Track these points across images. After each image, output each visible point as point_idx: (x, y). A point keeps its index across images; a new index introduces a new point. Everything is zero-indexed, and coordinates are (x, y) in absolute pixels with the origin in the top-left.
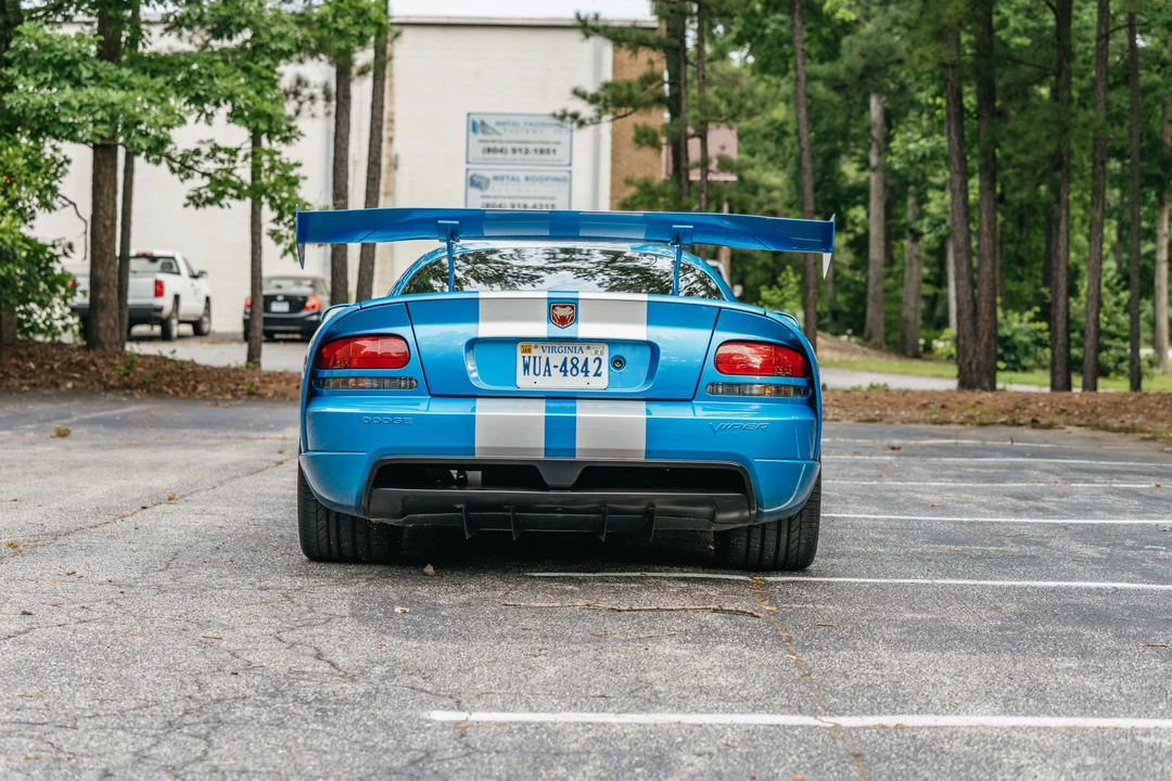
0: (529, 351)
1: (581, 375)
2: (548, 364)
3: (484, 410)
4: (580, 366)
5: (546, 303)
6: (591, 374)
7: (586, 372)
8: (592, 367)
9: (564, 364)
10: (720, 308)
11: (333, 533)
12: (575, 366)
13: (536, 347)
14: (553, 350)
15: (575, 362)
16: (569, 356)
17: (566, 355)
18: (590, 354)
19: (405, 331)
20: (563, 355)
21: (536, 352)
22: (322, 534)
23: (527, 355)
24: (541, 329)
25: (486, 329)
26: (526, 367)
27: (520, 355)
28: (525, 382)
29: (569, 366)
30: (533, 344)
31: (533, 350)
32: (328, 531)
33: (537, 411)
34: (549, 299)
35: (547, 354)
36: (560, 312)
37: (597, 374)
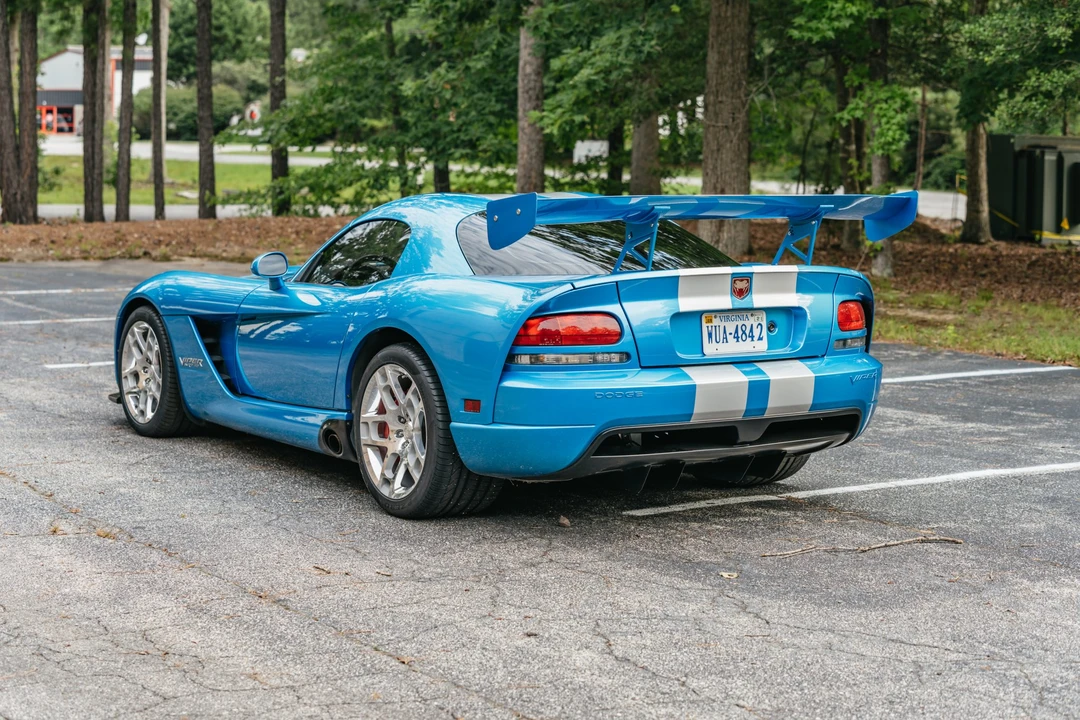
0: (711, 321)
1: (749, 339)
2: (725, 332)
4: (747, 332)
5: (730, 277)
6: (756, 338)
7: (752, 337)
8: (756, 332)
9: (737, 331)
11: (458, 493)
12: (744, 332)
13: (715, 317)
14: (727, 319)
15: (744, 328)
16: (740, 323)
17: (737, 323)
18: (752, 321)
19: (614, 308)
20: (735, 323)
21: (716, 322)
22: (449, 495)
23: (709, 325)
24: (726, 301)
25: (686, 304)
26: (710, 335)
27: (705, 326)
28: (711, 349)
29: (740, 333)
30: (713, 315)
31: (714, 319)
32: (454, 493)
33: (737, 377)
34: (733, 274)
35: (722, 324)
36: (740, 285)
37: (760, 339)
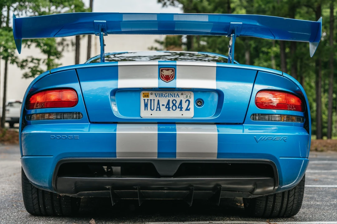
0: (148, 96)
1: (178, 110)
2: (158, 103)
3: (121, 131)
4: (177, 105)
5: (157, 68)
6: (184, 109)
7: (181, 109)
8: (185, 105)
9: (168, 103)
10: (258, 71)
11: (41, 201)
12: (174, 105)
13: (152, 94)
14: (162, 95)
15: (174, 102)
16: (171, 99)
17: (170, 98)
18: (183, 98)
19: (75, 86)
20: (168, 99)
21: (151, 97)
22: (35, 201)
23: (146, 99)
24: (154, 83)
25: (123, 83)
26: (146, 105)
27: (142, 99)
28: (145, 114)
29: (171, 105)
30: (150, 92)
31: (150, 96)
33: (153, 131)
34: (159, 65)
35: (158, 98)
36: (166, 73)
37: (187, 109)
